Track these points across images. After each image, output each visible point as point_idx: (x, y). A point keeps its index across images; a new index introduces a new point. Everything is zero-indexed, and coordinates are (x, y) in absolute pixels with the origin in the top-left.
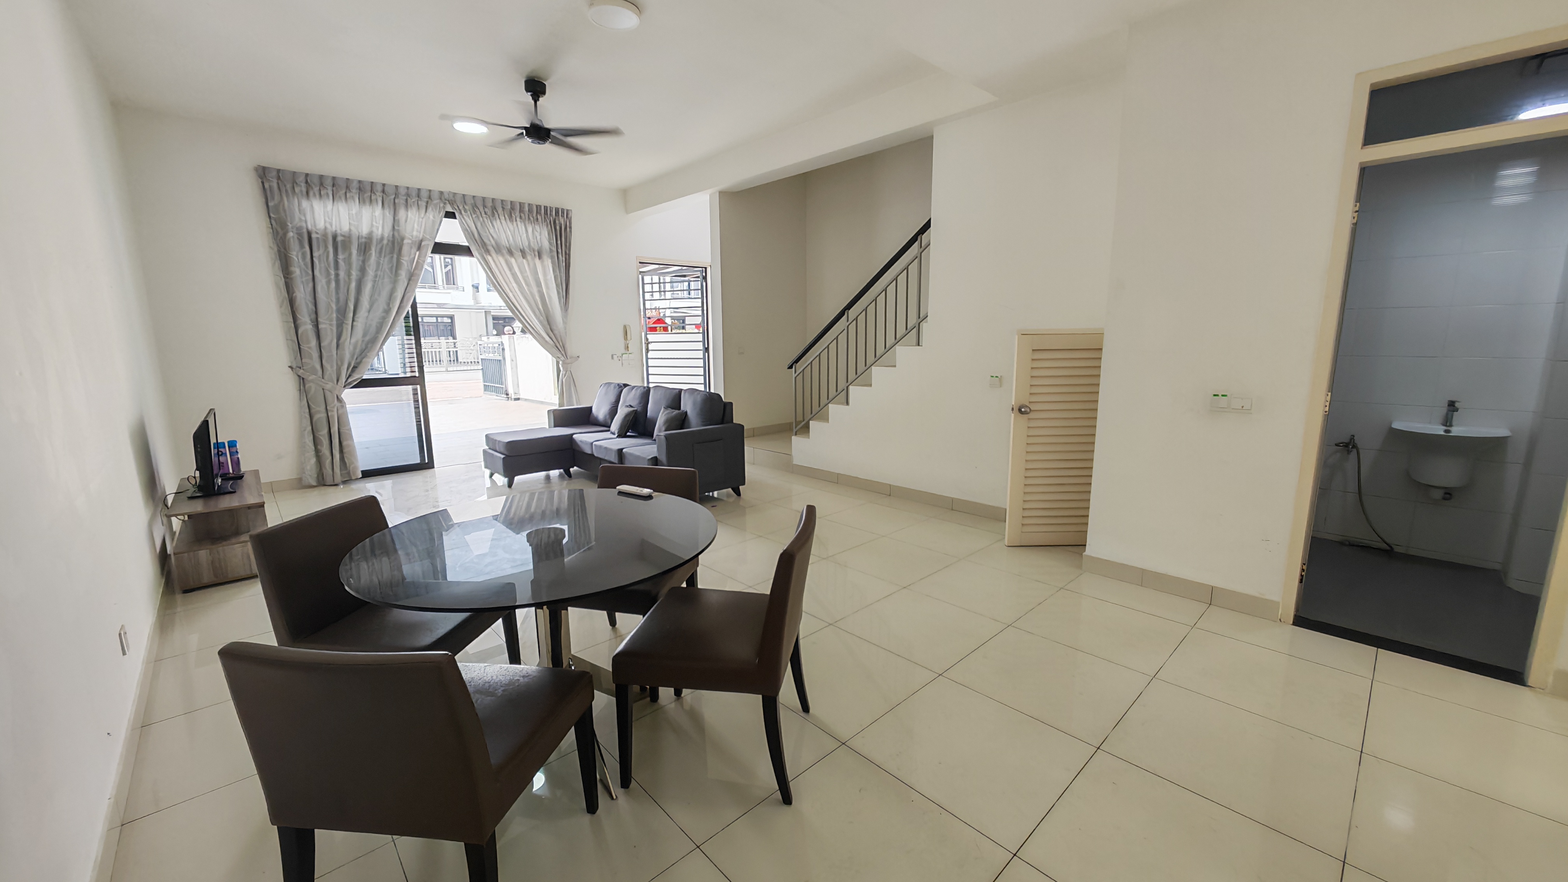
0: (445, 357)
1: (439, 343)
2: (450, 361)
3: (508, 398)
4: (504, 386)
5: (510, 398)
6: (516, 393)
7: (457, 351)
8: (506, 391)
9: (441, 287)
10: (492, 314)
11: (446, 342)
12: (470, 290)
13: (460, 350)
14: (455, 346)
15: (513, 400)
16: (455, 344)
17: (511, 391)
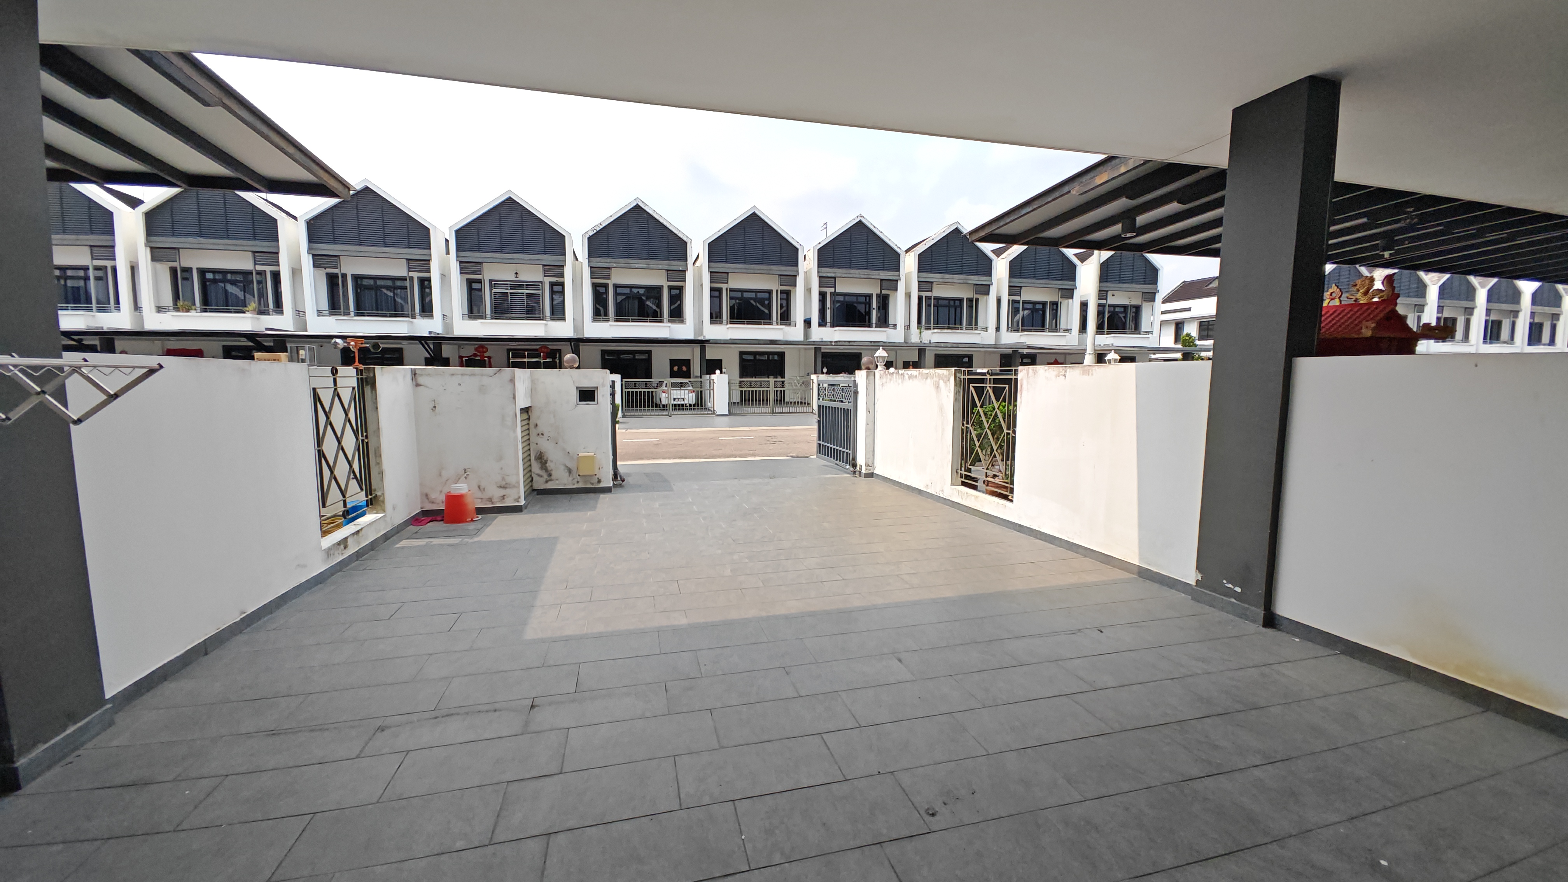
0: (772, 397)
1: (768, 381)
2: (777, 400)
3: (855, 472)
4: (851, 452)
5: (857, 473)
6: (868, 466)
7: (784, 391)
8: (853, 459)
9: (775, 323)
10: (823, 351)
11: (775, 381)
12: (800, 324)
13: (788, 389)
14: (783, 386)
15: (863, 475)
16: (783, 383)
17: (861, 460)
